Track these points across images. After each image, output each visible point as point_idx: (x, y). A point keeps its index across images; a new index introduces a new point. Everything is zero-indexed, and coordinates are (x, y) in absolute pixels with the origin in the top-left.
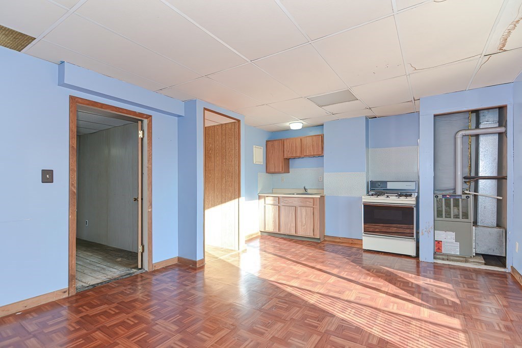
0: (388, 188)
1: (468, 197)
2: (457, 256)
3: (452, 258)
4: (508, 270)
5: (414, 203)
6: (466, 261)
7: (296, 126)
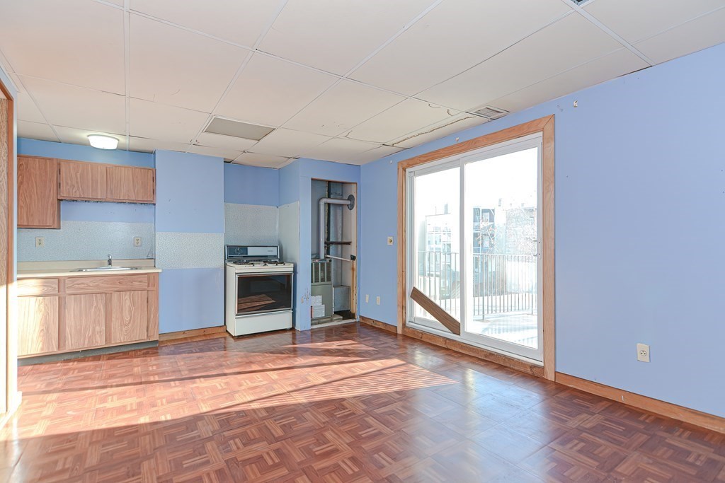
0: (249, 254)
1: (330, 261)
2: (323, 318)
3: (322, 320)
4: (358, 319)
5: (292, 269)
6: (332, 321)
7: (104, 141)
